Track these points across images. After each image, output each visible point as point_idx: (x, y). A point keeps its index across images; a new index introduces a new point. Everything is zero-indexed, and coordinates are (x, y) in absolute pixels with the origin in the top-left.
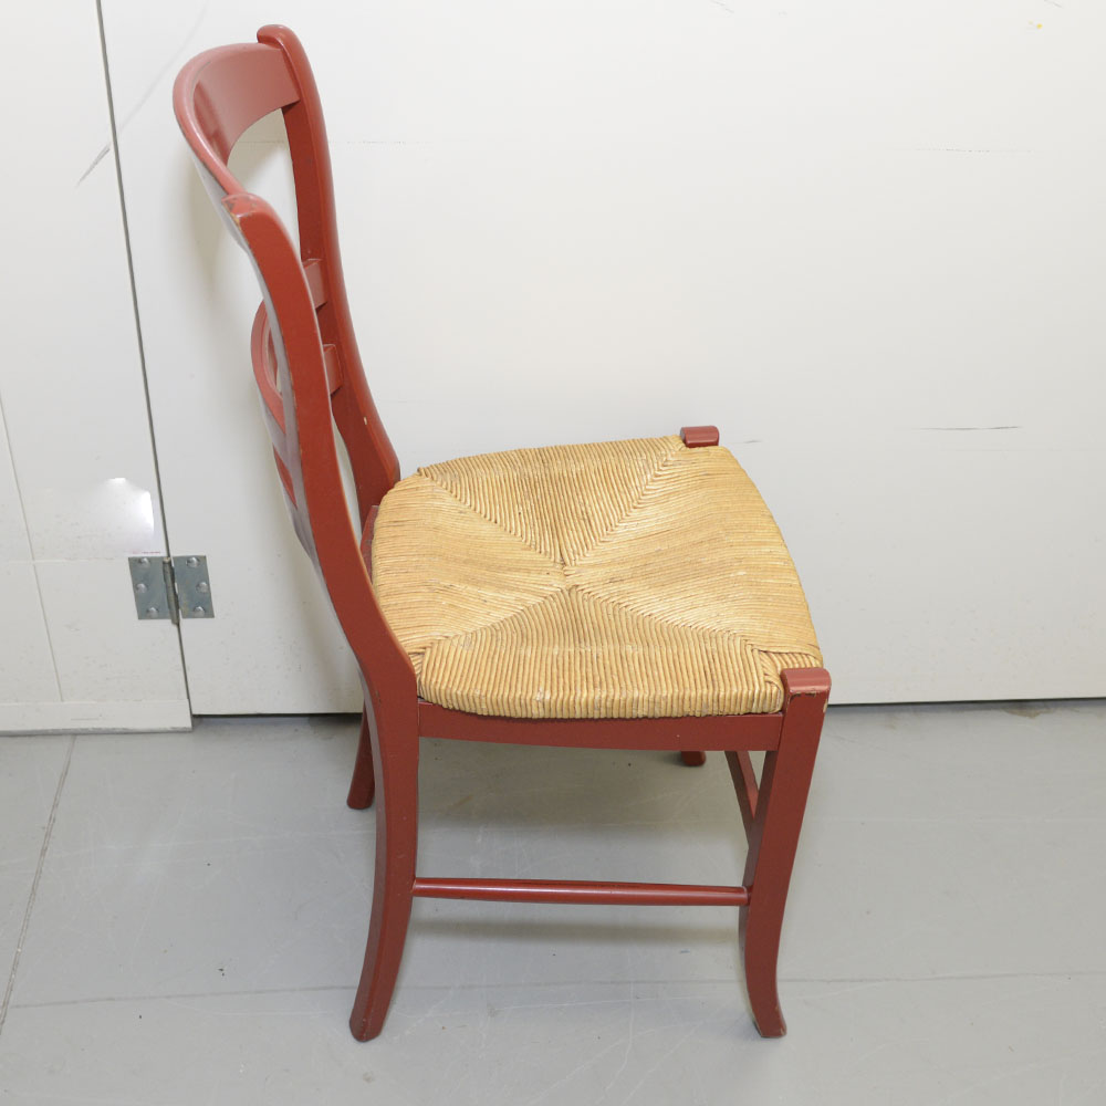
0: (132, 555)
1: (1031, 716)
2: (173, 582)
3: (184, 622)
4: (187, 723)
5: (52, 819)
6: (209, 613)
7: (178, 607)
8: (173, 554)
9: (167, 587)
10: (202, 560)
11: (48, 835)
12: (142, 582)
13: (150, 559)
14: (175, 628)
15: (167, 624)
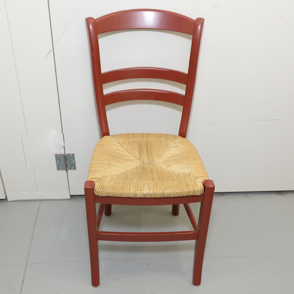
0: (56, 154)
1: (283, 195)
2: (66, 160)
3: (69, 171)
4: (69, 197)
5: (36, 221)
6: (75, 168)
7: (67, 167)
8: (66, 153)
9: (64, 162)
10: (73, 155)
11: (35, 224)
12: (58, 160)
13: (60, 155)
14: (66, 172)
15: (64, 171)
